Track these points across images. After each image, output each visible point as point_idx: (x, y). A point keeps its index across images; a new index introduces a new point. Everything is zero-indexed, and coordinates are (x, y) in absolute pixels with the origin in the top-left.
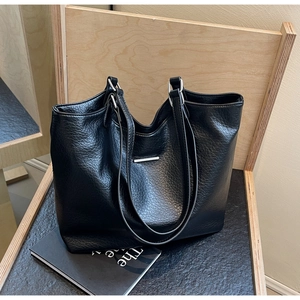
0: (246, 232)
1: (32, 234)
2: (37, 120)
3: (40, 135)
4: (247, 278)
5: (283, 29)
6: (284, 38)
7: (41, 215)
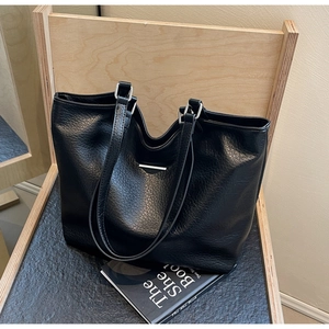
0: (257, 248)
1: (26, 265)
2: (25, 139)
3: (29, 155)
4: (260, 298)
7: (34, 243)
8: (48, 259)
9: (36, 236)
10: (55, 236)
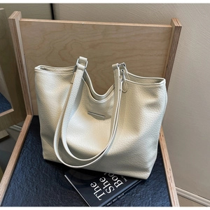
3: (12, 110)
5: (172, 23)
6: (174, 29)
7: (17, 169)
8: (27, 180)
9: (18, 164)
10: (30, 163)
